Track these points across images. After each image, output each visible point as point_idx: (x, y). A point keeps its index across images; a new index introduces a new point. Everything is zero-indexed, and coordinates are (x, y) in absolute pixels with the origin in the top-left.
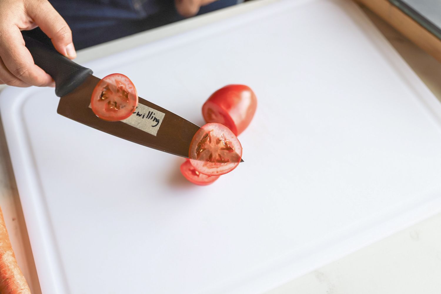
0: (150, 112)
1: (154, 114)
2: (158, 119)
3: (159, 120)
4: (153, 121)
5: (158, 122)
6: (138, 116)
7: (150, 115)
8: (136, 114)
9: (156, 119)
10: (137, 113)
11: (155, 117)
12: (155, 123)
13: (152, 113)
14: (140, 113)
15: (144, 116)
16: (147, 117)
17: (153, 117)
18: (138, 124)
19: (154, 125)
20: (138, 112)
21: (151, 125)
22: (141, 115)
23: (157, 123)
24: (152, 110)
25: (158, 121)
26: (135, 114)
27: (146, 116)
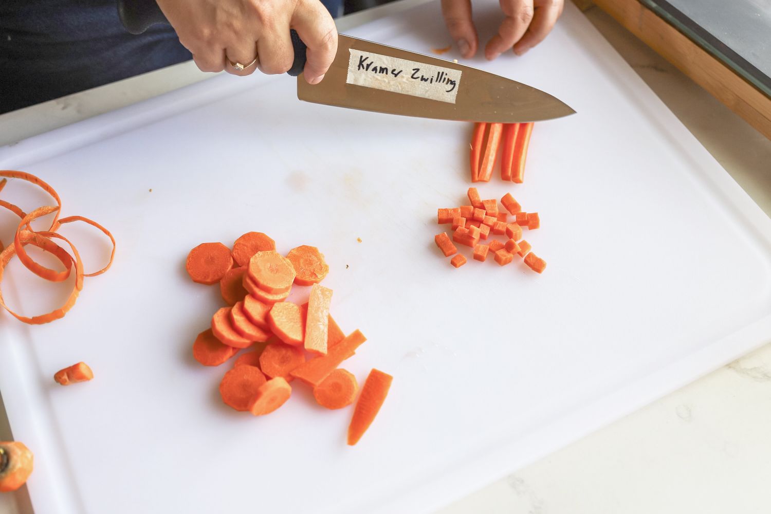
0: (439, 73)
1: (446, 74)
2: (453, 80)
3: (455, 81)
4: (447, 84)
5: (455, 84)
6: (424, 81)
7: (440, 77)
8: (420, 79)
9: (451, 81)
10: (421, 77)
11: (448, 79)
12: (450, 87)
13: (443, 73)
14: (425, 77)
15: (432, 79)
16: (436, 81)
17: (445, 78)
18: (426, 92)
19: (450, 89)
20: (423, 76)
21: (445, 90)
22: (428, 79)
23: (453, 86)
24: (441, 69)
25: (453, 83)
26: (417, 79)
27: (435, 79)
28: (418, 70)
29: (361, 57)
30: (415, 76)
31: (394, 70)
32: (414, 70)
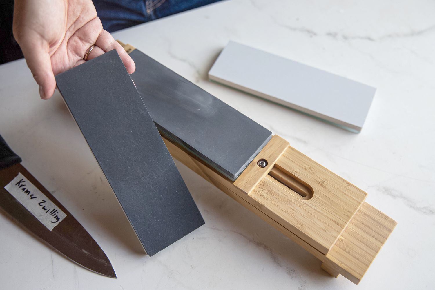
0: (54, 209)
1: (58, 212)
2: (59, 217)
3: (59, 219)
4: (55, 217)
5: (58, 220)
6: (43, 209)
7: (53, 212)
8: (42, 207)
9: (58, 217)
10: (43, 206)
11: (57, 216)
12: (55, 220)
13: (56, 211)
14: (46, 208)
15: (48, 211)
16: (50, 213)
17: (55, 214)
18: (40, 216)
19: (54, 222)
20: (45, 206)
21: (51, 220)
22: (46, 209)
23: (57, 220)
24: (57, 208)
25: (58, 219)
27: (50, 211)
28: (45, 202)
29: (22, 180)
30: (41, 204)
31: (33, 195)
32: (43, 200)
